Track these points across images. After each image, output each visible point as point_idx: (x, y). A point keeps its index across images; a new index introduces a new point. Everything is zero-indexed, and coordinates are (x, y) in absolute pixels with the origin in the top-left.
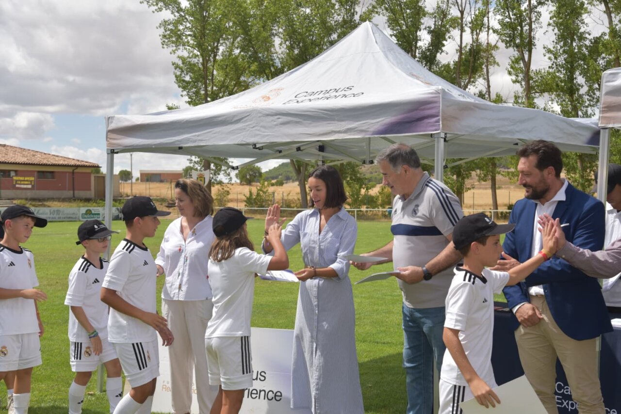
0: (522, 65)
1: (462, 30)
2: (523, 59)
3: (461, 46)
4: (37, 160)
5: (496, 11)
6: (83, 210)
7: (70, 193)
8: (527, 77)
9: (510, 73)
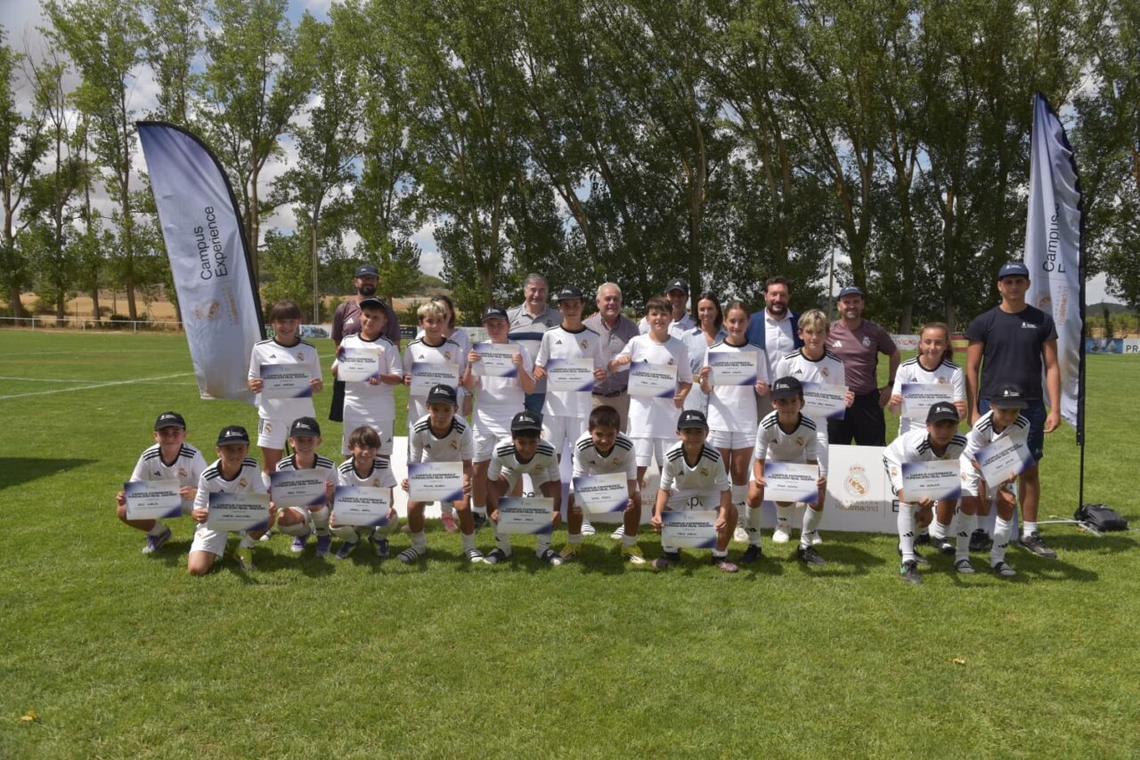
0: (119, 184)
2: (120, 179)
3: (59, 163)
5: (95, 131)
8: (125, 197)
9: (108, 191)
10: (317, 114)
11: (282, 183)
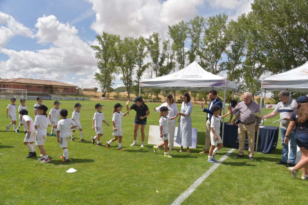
1: (168, 58)
2: (182, 66)
3: (168, 62)
4: (64, 85)
5: (176, 55)
6: (75, 98)
7: (71, 93)
10: (233, 46)
11: (221, 65)
